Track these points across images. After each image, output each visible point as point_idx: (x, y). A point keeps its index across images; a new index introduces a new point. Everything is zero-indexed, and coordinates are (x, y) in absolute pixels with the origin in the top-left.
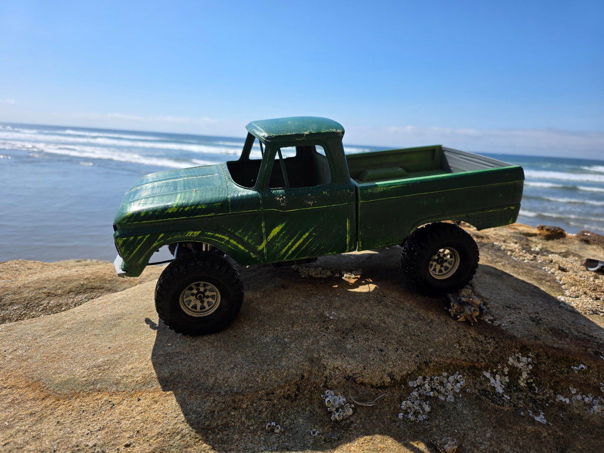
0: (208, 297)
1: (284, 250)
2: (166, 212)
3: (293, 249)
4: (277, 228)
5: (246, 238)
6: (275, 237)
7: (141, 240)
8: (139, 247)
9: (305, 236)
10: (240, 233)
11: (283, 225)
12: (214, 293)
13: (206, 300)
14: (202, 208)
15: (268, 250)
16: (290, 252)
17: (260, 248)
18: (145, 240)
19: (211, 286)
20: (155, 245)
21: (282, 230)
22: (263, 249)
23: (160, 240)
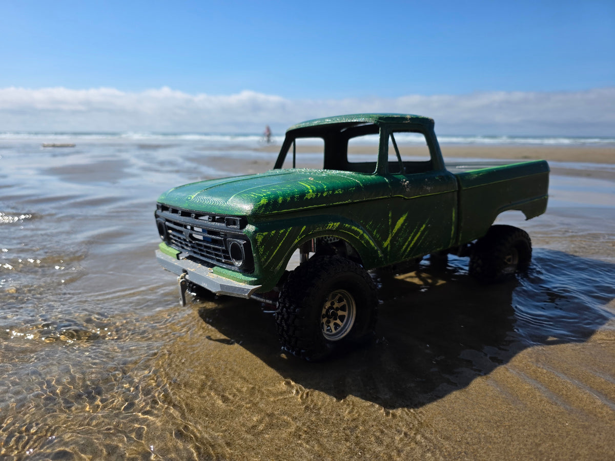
1: (404, 247)
2: (305, 198)
3: (412, 245)
4: (401, 218)
5: (374, 233)
6: (399, 230)
7: (283, 235)
8: (280, 245)
9: (422, 229)
10: (370, 226)
11: (406, 215)
14: (339, 193)
15: (391, 248)
16: (409, 249)
17: (385, 244)
18: (287, 234)
20: (296, 241)
21: (405, 221)
22: (387, 246)
23: (302, 234)
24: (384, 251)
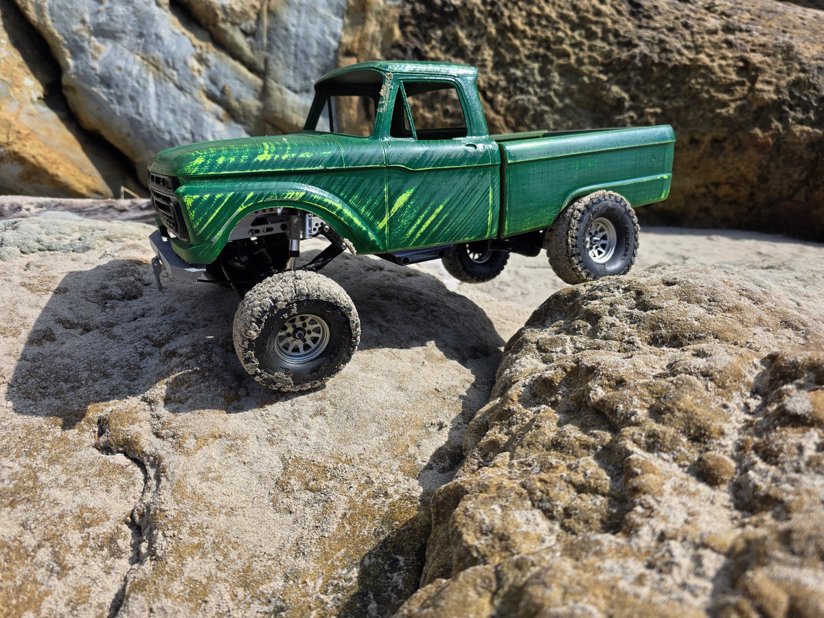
0: (309, 332)
1: (411, 231)
2: (255, 160)
3: (422, 230)
4: (404, 195)
5: (363, 210)
6: (402, 209)
7: (221, 200)
8: (217, 211)
9: (438, 211)
10: (355, 201)
11: (412, 191)
12: (319, 325)
13: (307, 337)
14: (306, 158)
15: (390, 231)
16: (418, 235)
17: (381, 225)
18: (226, 200)
19: (310, 317)
20: (240, 209)
21: (410, 199)
22: (384, 228)
23: (248, 202)
24: (380, 234)
